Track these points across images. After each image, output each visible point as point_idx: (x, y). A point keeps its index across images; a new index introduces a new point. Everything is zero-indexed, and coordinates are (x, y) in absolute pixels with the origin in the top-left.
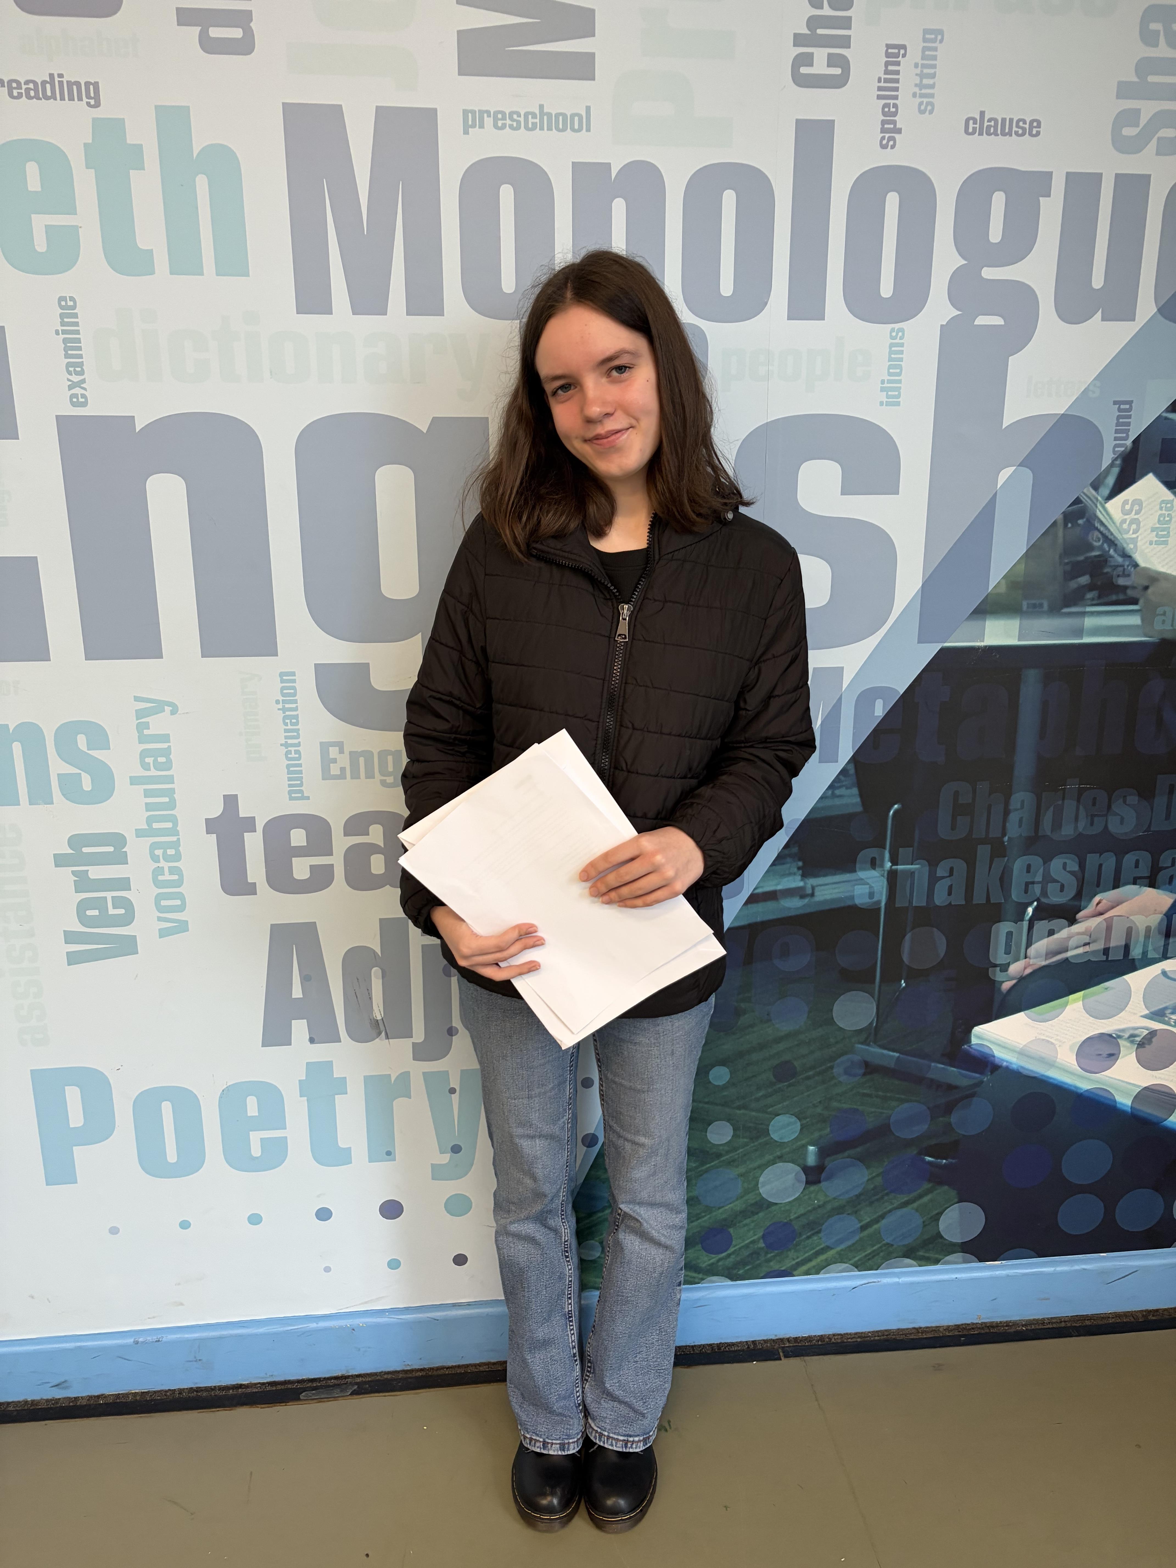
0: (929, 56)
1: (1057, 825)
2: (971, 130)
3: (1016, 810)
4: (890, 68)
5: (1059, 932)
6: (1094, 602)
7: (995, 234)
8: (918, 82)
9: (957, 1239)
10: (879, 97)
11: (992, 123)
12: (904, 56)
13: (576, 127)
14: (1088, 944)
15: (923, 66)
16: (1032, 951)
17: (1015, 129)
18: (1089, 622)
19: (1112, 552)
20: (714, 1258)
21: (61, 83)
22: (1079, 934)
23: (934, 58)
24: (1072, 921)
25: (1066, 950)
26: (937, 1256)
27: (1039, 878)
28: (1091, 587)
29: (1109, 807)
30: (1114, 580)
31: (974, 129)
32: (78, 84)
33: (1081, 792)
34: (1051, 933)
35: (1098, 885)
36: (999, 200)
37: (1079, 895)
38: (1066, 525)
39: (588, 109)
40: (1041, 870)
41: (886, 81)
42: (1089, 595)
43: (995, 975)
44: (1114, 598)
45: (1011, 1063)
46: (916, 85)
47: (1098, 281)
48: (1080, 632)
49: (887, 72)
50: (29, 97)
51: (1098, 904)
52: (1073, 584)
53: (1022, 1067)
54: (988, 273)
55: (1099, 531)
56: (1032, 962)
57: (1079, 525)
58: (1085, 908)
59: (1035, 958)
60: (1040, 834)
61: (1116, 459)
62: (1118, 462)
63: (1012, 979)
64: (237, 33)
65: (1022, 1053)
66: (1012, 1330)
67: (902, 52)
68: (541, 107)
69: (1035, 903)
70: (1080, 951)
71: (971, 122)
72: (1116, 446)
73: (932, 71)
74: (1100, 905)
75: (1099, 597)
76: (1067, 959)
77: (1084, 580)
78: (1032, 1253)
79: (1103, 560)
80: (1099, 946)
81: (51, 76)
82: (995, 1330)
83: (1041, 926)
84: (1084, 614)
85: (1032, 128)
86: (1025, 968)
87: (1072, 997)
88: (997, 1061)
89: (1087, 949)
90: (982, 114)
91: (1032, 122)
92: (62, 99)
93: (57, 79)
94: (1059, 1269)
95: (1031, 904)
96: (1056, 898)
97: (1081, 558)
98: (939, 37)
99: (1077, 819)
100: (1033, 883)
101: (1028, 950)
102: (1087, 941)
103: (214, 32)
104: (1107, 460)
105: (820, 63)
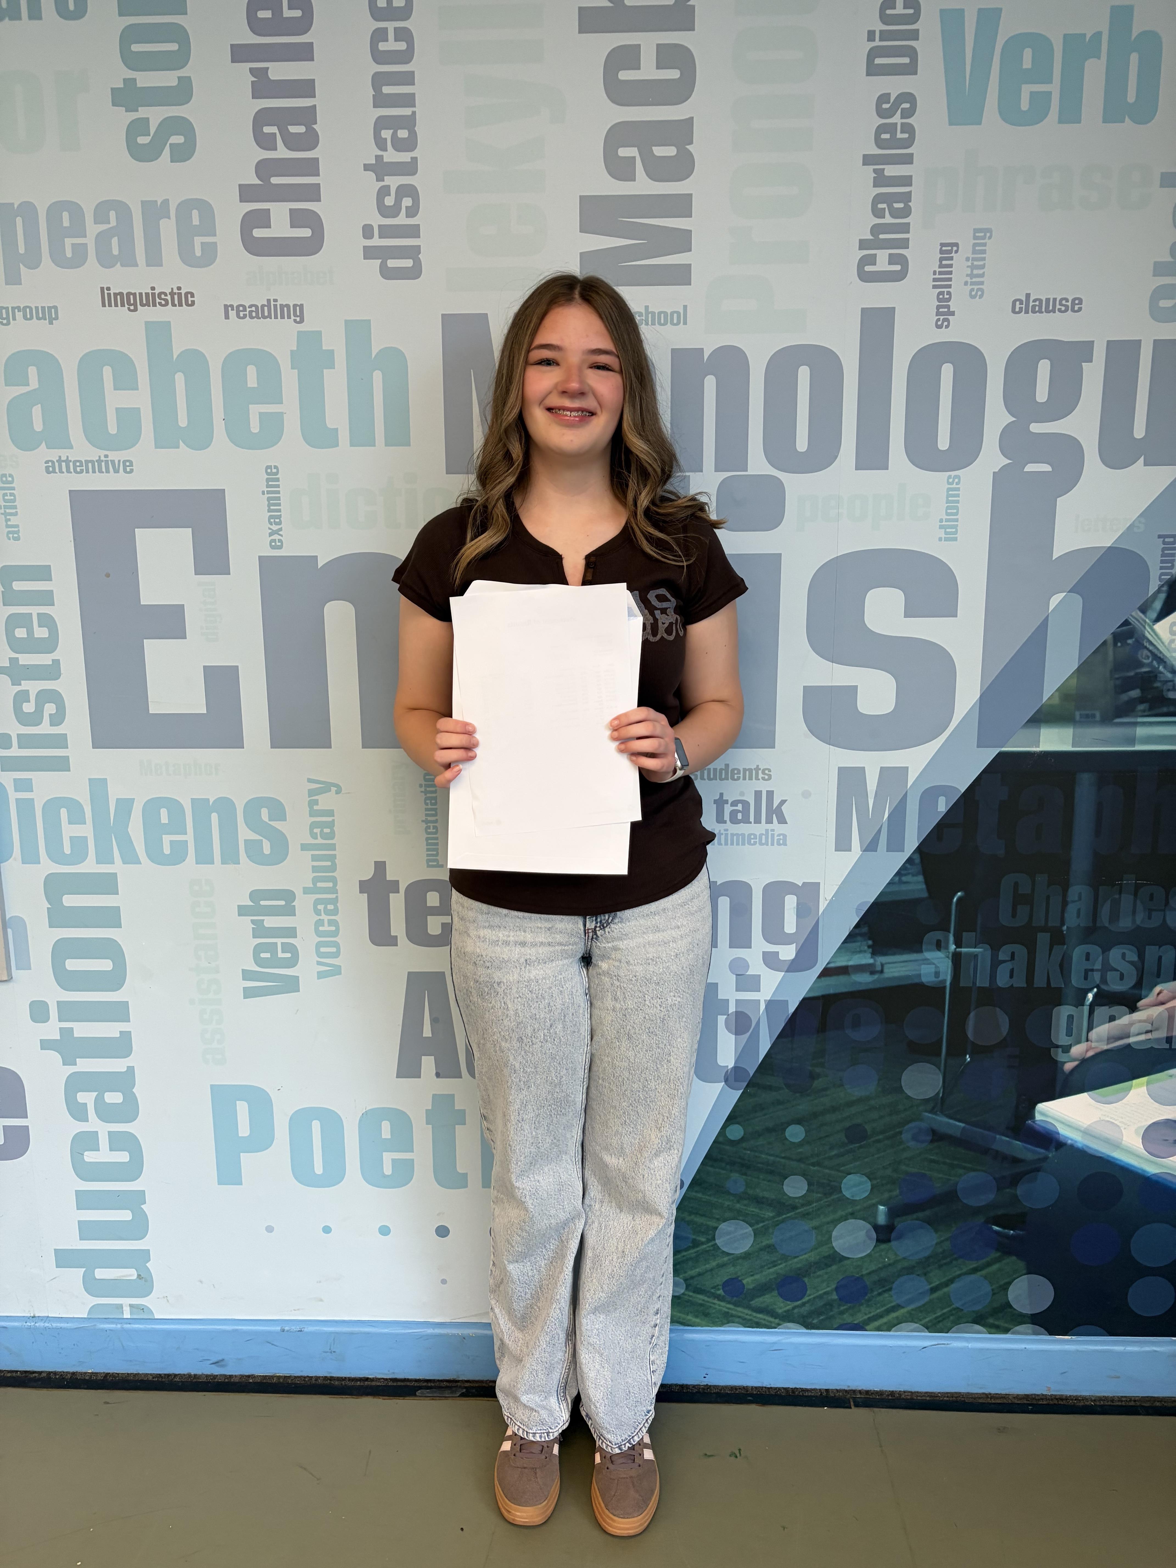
0: (979, 250)
1: (1115, 916)
2: (1017, 310)
3: (1073, 902)
4: (944, 262)
5: (1120, 1018)
6: (1146, 713)
7: (1042, 394)
8: (969, 272)
9: (1027, 1310)
10: (934, 287)
11: (1037, 303)
12: (956, 252)
13: (675, 321)
14: (1151, 1031)
15: (974, 259)
16: (1093, 1034)
17: (1058, 307)
18: (1140, 731)
19: (1161, 669)
20: (790, 1305)
21: (275, 306)
22: (1140, 1021)
23: (984, 252)
24: (1133, 1009)
25: (1128, 1037)
26: (1006, 1325)
27: (1098, 966)
28: (1142, 700)
29: (1167, 903)
30: (1164, 693)
31: (1021, 309)
32: (288, 306)
33: (1137, 888)
34: (1112, 1019)
35: (1158, 976)
36: (1044, 368)
37: (1139, 984)
38: (1115, 644)
39: (685, 307)
40: (1101, 958)
41: (940, 273)
42: (1141, 707)
43: (1057, 1055)
44: (1165, 710)
45: (1076, 1142)
46: (967, 275)
47: (1139, 431)
48: (1132, 741)
49: (941, 266)
50: (251, 317)
51: (1158, 994)
52: (1125, 697)
53: (1087, 1147)
54: (1035, 428)
55: (1148, 649)
56: (1094, 1045)
57: (1129, 644)
58: (1146, 996)
59: (1097, 1041)
60: (1098, 925)
61: (1162, 586)
62: (1165, 588)
63: (1074, 1060)
64: (409, 263)
65: (1086, 1132)
66: (1082, 1404)
67: (955, 248)
68: (647, 307)
69: (1095, 990)
70: (1142, 1037)
71: (1018, 303)
72: (1162, 574)
73: (981, 263)
74: (1161, 995)
75: (1150, 709)
76: (1129, 1046)
77: (1135, 693)
78: (1102, 1331)
79: (1153, 676)
80: (1162, 1034)
81: (269, 301)
82: (1064, 1402)
83: (1102, 1012)
84: (1136, 724)
85: (1075, 306)
86: (1087, 1051)
87: (1135, 1082)
88: (1062, 1139)
89: (1149, 1036)
90: (1028, 296)
91: (1074, 300)
92: (276, 317)
93: (272, 303)
94: (1130, 1348)
95: (1090, 990)
96: (1116, 986)
97: (1132, 674)
98: (988, 235)
99: (1134, 912)
100: (1092, 970)
101: (1090, 1034)
102: (1149, 1028)
103: (391, 263)
104: (1153, 587)
105: (882, 262)
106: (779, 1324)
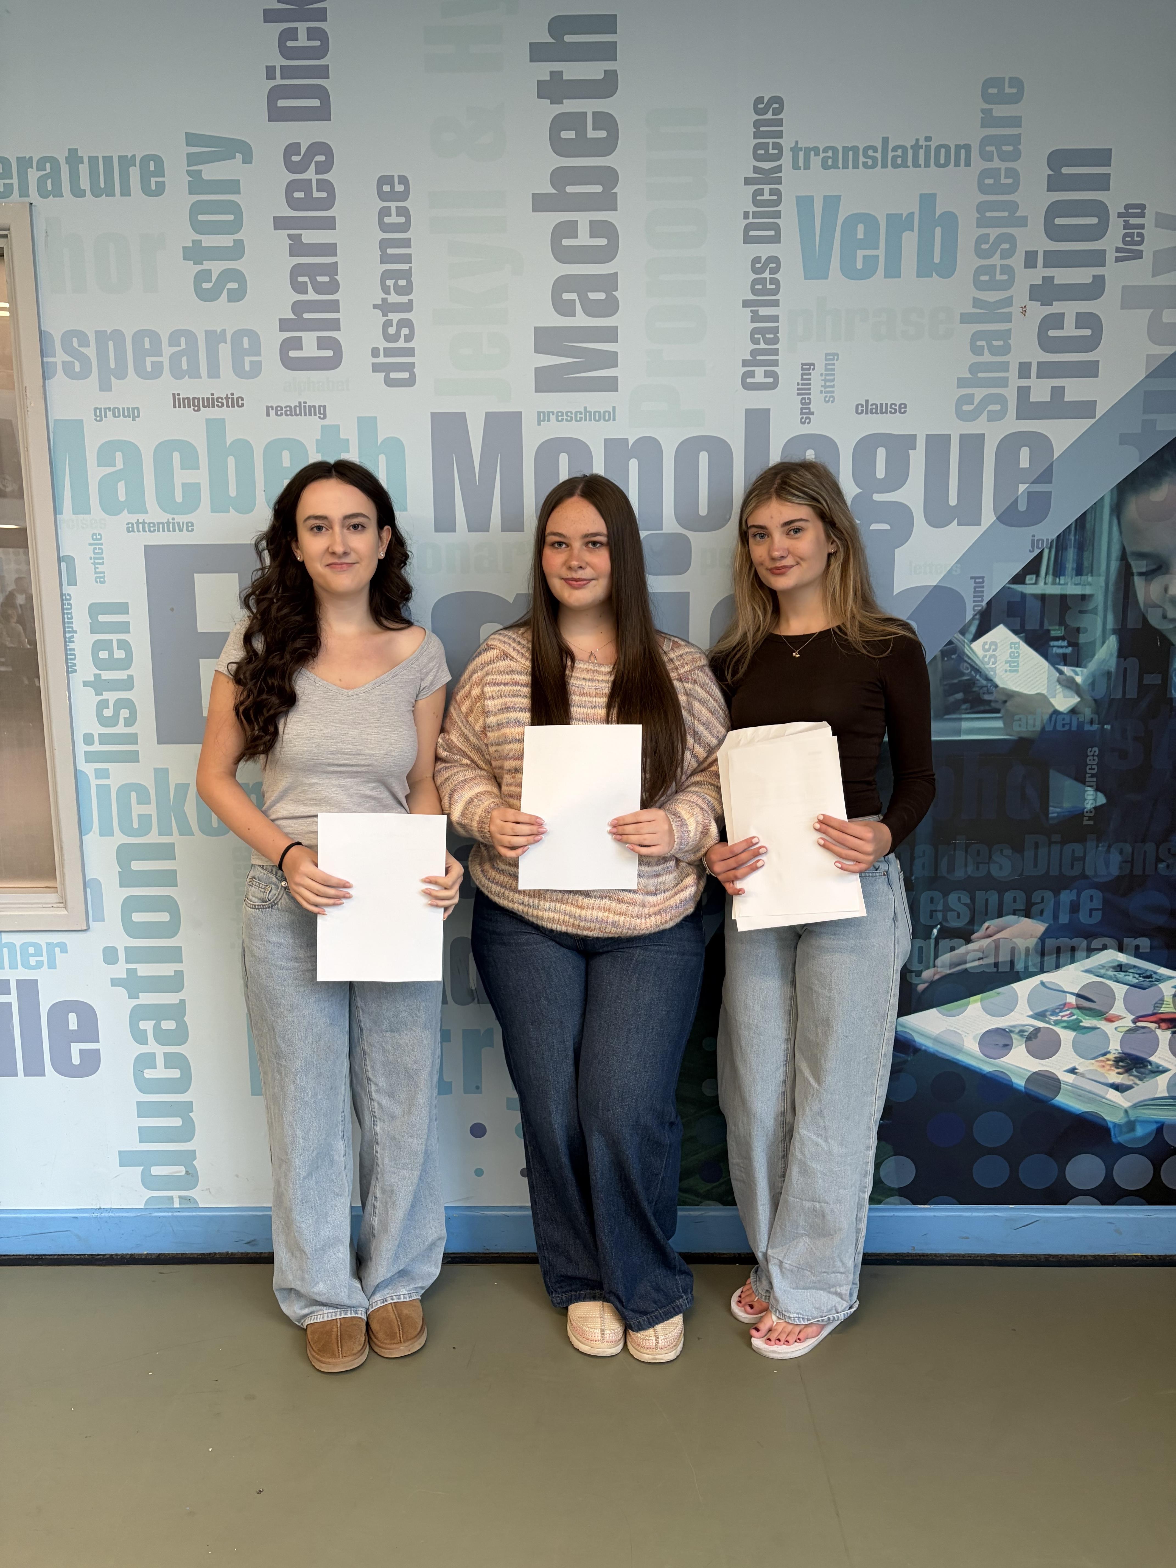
0: (830, 369)
1: (951, 869)
2: (860, 411)
3: (920, 857)
4: (805, 377)
5: (958, 948)
6: (968, 711)
7: (880, 473)
8: (823, 384)
9: (895, 1185)
10: (798, 394)
11: (874, 407)
12: (813, 369)
13: (607, 418)
14: (982, 958)
15: (826, 375)
16: (939, 961)
17: (889, 409)
18: (965, 725)
19: (978, 677)
20: (709, 1186)
21: (305, 407)
22: (974, 951)
23: (833, 370)
24: (968, 941)
25: (965, 963)
26: (879, 1197)
27: (940, 907)
28: (965, 701)
29: (990, 857)
30: (981, 695)
31: (862, 411)
32: (314, 407)
33: (968, 846)
35: (986, 914)
36: (881, 453)
37: (972, 922)
38: (943, 659)
39: (614, 408)
40: (942, 901)
41: (802, 384)
42: (964, 707)
44: (982, 708)
45: (928, 1047)
46: (822, 386)
47: (953, 501)
48: (959, 732)
49: (802, 379)
50: (287, 415)
51: (987, 929)
52: (951, 699)
53: (937, 1051)
54: (877, 497)
55: (967, 663)
56: (939, 970)
57: (953, 659)
58: (978, 931)
59: (941, 967)
60: (939, 875)
61: (976, 615)
62: (977, 617)
63: (924, 982)
64: (406, 375)
65: (936, 1040)
66: (939, 1258)
67: (812, 367)
68: (585, 408)
69: (939, 926)
70: (976, 963)
71: (860, 406)
72: (975, 606)
73: (832, 377)
74: (988, 930)
75: (971, 708)
76: (966, 970)
77: (960, 696)
78: (954, 1201)
79: (972, 682)
80: (991, 960)
81: (300, 403)
82: (925, 1258)
84: (961, 719)
85: (902, 409)
86: (934, 975)
87: (972, 999)
88: (918, 1045)
89: (981, 962)
90: (867, 401)
91: (900, 405)
92: (305, 415)
93: (303, 404)
94: (975, 1214)
95: (935, 926)
96: (954, 923)
97: (956, 681)
98: (836, 357)
99: (966, 865)
100: (936, 911)
101: (936, 961)
102: (981, 956)
103: (393, 375)
104: (969, 615)
105: (760, 376)
106: (701, 1202)
